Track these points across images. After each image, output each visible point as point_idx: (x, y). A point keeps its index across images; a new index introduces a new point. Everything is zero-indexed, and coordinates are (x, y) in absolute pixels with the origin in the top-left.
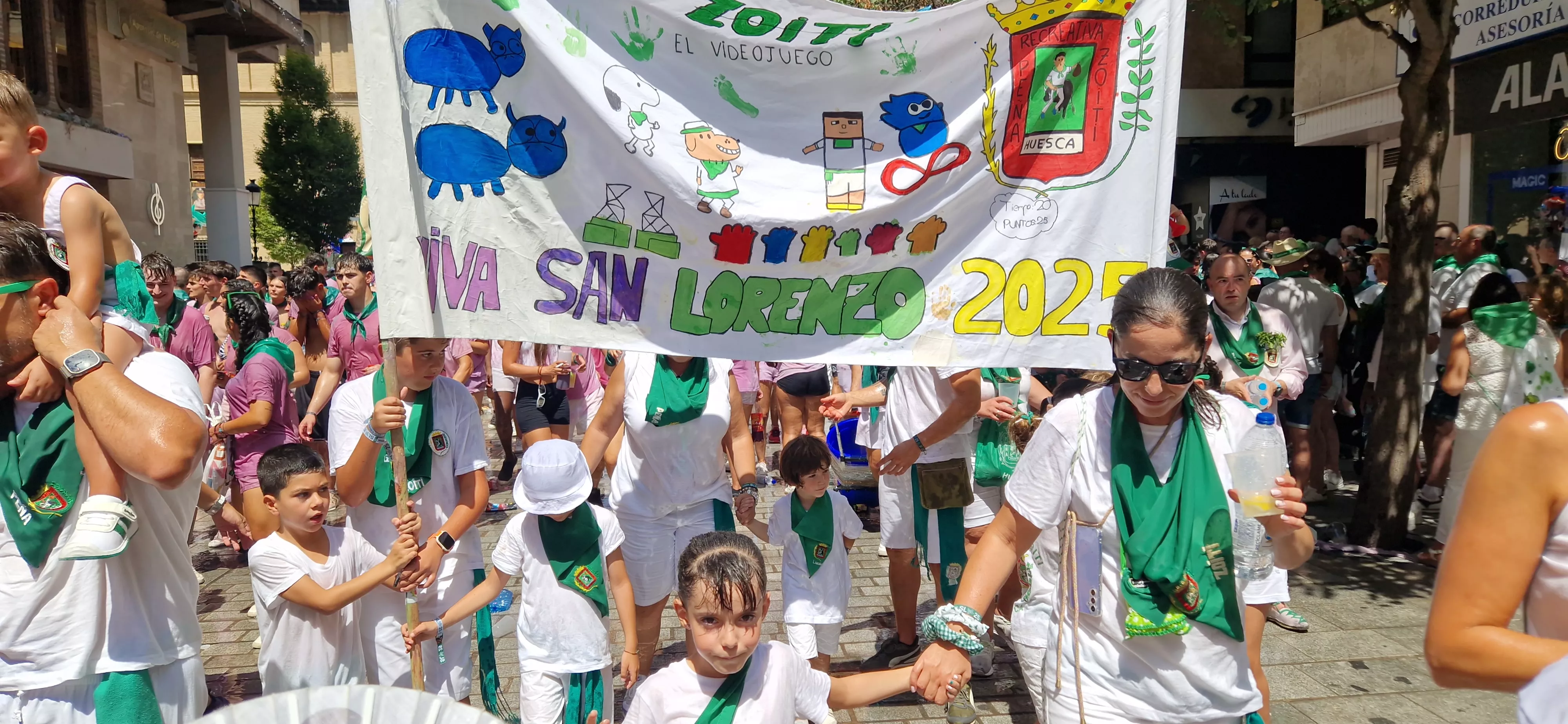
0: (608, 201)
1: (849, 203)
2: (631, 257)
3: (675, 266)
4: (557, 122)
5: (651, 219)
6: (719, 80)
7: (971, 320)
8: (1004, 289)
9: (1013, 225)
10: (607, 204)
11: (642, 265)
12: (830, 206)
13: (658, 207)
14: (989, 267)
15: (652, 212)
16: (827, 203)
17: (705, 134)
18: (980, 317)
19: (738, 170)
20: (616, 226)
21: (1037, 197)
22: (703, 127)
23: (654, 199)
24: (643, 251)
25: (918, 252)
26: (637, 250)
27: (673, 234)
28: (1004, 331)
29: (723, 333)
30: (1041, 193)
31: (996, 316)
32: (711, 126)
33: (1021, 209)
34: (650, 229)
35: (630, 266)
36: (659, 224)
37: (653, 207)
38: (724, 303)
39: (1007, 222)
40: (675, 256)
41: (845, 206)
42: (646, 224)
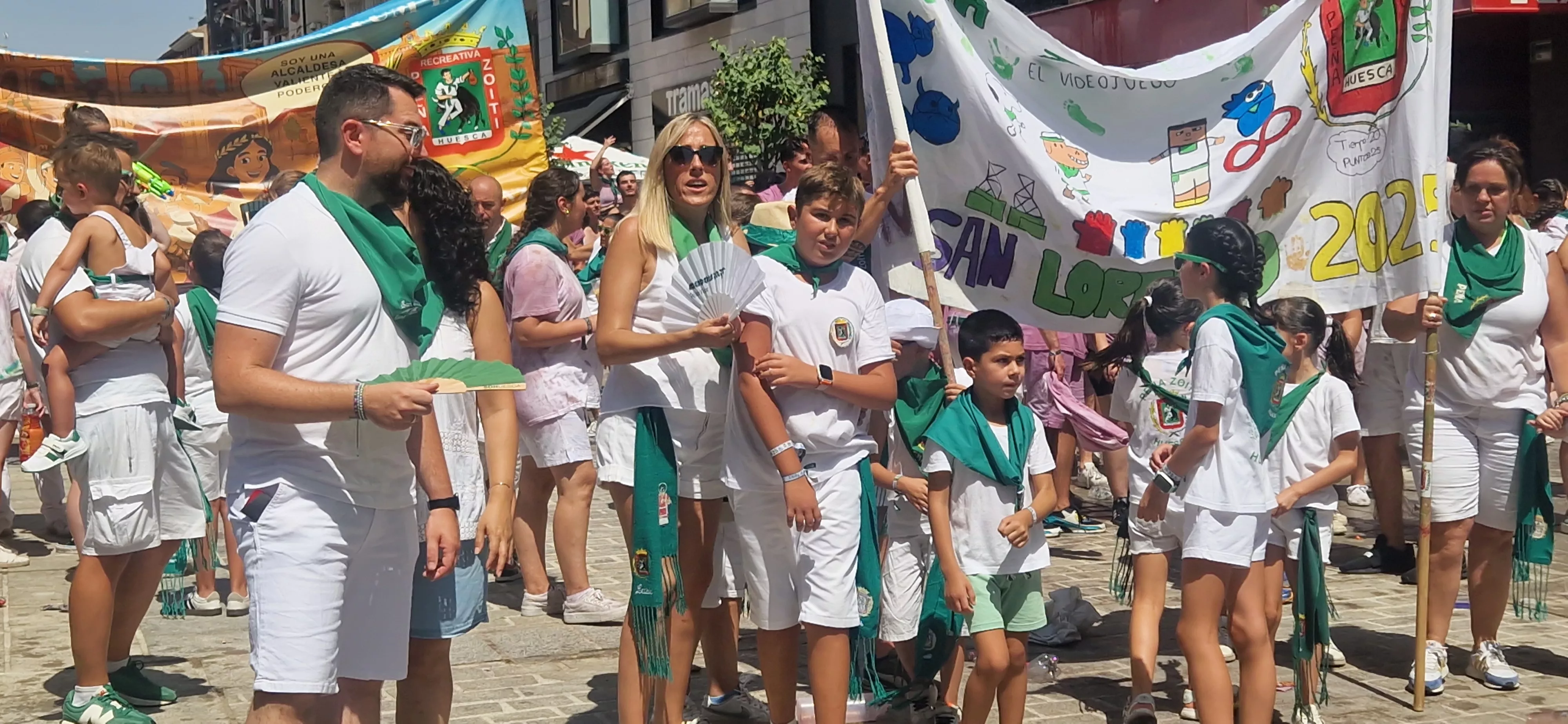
0: (988, 176)
1: (1196, 198)
2: (1005, 230)
3: (1040, 246)
4: (954, 101)
5: (1022, 200)
6: (1069, 103)
7: (1328, 265)
8: (1354, 227)
9: (1353, 162)
10: (987, 179)
11: (1012, 240)
12: (1176, 205)
13: (1030, 188)
14: (1337, 210)
15: (1024, 193)
16: (1175, 202)
17: (1058, 144)
18: (1337, 260)
19: (1088, 177)
20: (994, 200)
21: (1370, 130)
22: (1056, 138)
23: (1026, 181)
24: (1013, 228)
25: (1270, 216)
26: (1008, 227)
27: (1041, 218)
28: (1362, 269)
29: (1084, 317)
30: (1372, 124)
31: (1350, 257)
32: (1063, 138)
33: (1358, 145)
34: (1020, 208)
35: (1003, 238)
36: (1029, 205)
37: (1025, 188)
38: (1085, 288)
39: (1347, 161)
40: (1042, 237)
41: (1193, 202)
42: (1017, 204)
